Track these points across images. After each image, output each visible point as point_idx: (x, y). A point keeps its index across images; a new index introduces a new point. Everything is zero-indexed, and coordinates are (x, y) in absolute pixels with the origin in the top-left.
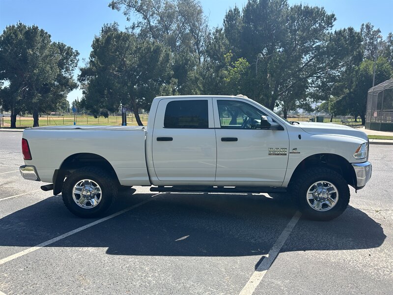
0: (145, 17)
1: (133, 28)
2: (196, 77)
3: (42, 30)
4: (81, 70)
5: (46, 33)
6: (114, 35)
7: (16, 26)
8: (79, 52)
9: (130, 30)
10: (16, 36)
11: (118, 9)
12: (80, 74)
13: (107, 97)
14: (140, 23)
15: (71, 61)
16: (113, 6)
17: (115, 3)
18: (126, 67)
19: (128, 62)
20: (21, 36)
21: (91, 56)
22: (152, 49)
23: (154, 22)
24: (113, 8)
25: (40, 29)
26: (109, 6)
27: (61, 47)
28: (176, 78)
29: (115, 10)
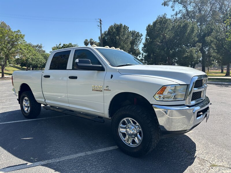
0: (185, 6)
1: (176, 15)
2: (211, 40)
3: (125, 26)
4: (144, 44)
5: (127, 27)
6: (158, 21)
7: (113, 25)
8: (142, 34)
9: (175, 17)
10: (112, 30)
11: (168, 5)
12: (143, 46)
13: (152, 58)
14: (181, 11)
15: (138, 40)
16: (165, 4)
17: (166, 2)
18: (166, 40)
19: (167, 36)
20: (114, 30)
21: (146, 36)
22: (182, 26)
23: (190, 8)
24: (165, 6)
25: (123, 25)
26: (162, 5)
27: (133, 33)
28: (200, 43)
29: (166, 6)
